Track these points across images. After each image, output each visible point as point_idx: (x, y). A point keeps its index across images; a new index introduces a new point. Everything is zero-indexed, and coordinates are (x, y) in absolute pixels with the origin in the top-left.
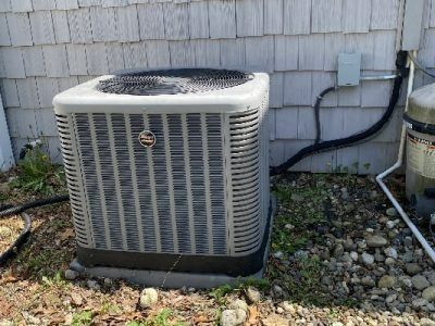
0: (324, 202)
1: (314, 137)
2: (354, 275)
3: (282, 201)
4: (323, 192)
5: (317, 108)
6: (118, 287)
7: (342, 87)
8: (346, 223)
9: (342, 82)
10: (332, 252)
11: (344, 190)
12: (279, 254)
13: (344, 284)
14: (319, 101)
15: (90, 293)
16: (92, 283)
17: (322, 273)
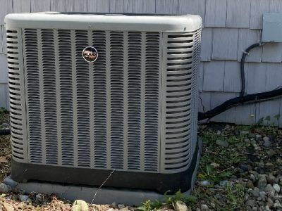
0: (247, 148)
1: (239, 90)
2: (277, 201)
3: (208, 145)
4: (247, 140)
5: (242, 63)
6: (50, 200)
7: (266, 43)
8: (268, 164)
9: (266, 39)
10: (255, 184)
11: (266, 139)
12: (205, 183)
13: (267, 207)
14: (244, 56)
15: (21, 205)
16: (23, 197)
17: (247, 197)
